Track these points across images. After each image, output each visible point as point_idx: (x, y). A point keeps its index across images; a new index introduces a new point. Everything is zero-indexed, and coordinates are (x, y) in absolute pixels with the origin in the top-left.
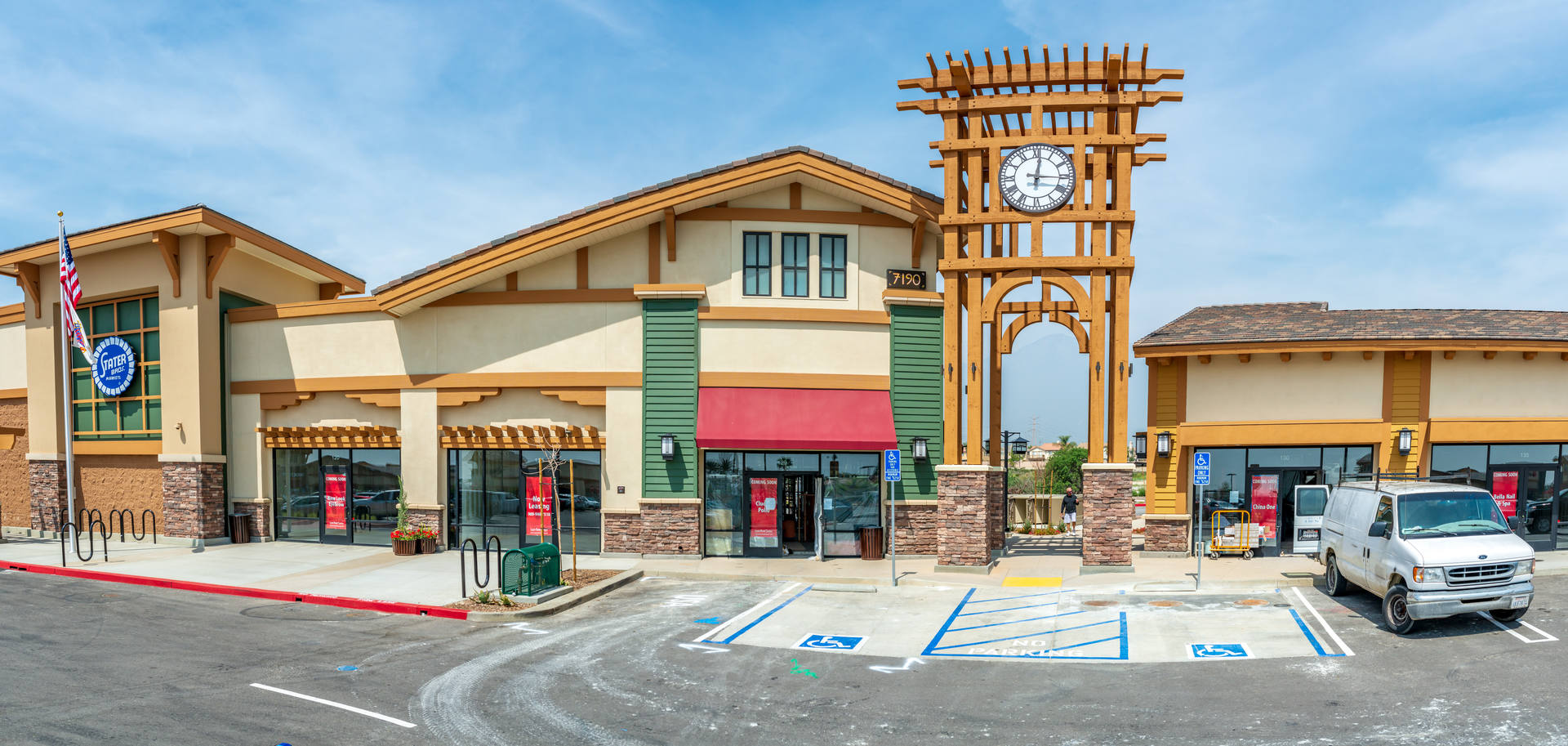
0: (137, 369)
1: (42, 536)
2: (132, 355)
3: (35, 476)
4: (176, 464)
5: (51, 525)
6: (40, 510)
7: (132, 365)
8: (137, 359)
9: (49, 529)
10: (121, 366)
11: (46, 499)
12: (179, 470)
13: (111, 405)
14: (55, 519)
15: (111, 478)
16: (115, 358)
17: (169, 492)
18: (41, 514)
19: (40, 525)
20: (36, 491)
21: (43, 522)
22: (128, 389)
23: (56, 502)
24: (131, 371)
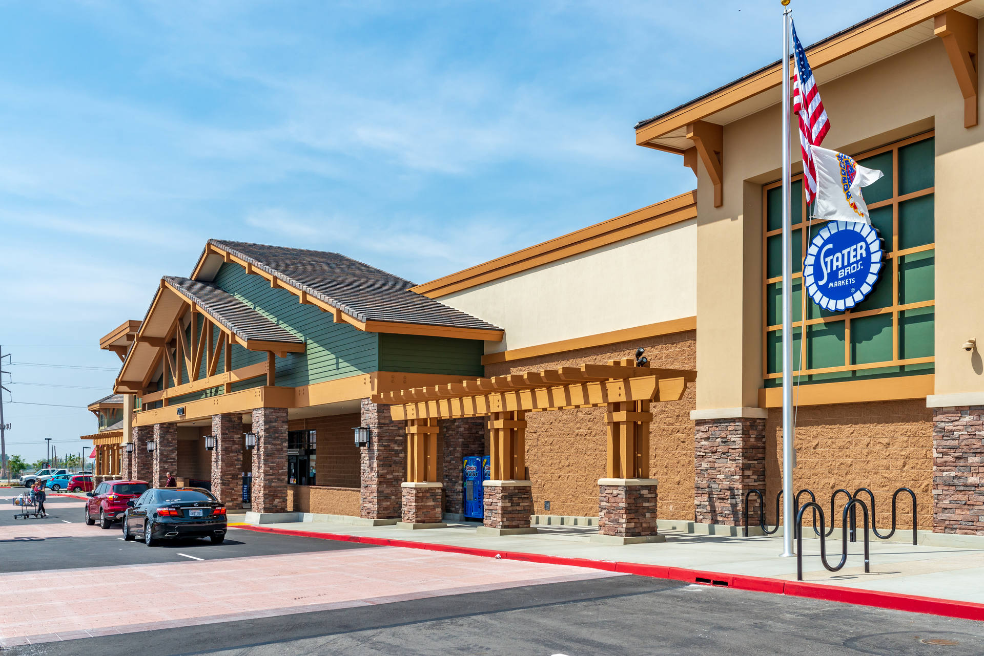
0: (886, 263)
1: (712, 532)
2: (877, 243)
3: (704, 443)
4: (961, 410)
5: (727, 516)
6: (710, 494)
7: (876, 257)
8: (885, 247)
9: (723, 522)
10: (857, 262)
11: (721, 476)
12: (967, 419)
13: (834, 324)
14: (734, 506)
15: (830, 441)
16: (845, 252)
17: (946, 458)
18: (710, 500)
19: (709, 516)
20: (705, 465)
21: (713, 511)
22: (867, 297)
23: (736, 481)
24: (875, 268)
